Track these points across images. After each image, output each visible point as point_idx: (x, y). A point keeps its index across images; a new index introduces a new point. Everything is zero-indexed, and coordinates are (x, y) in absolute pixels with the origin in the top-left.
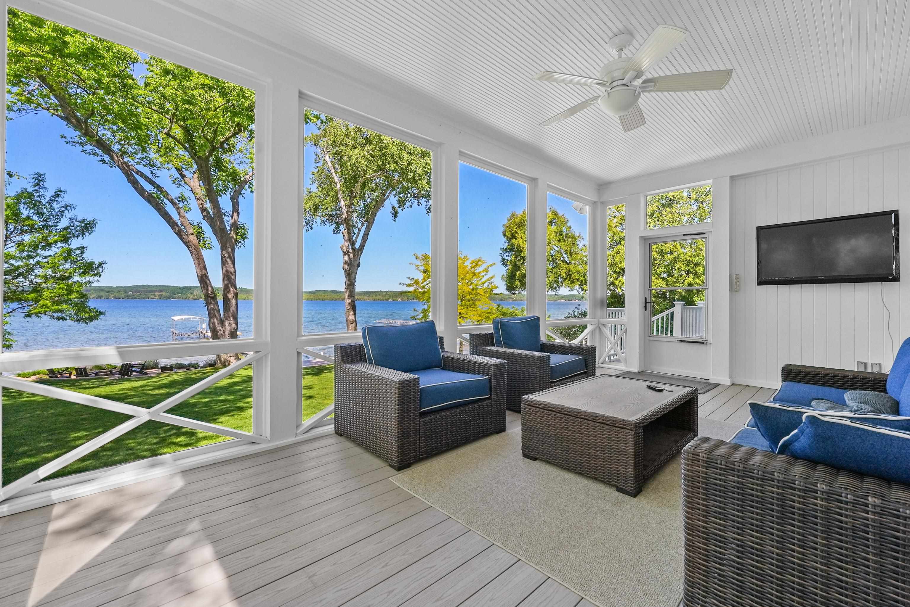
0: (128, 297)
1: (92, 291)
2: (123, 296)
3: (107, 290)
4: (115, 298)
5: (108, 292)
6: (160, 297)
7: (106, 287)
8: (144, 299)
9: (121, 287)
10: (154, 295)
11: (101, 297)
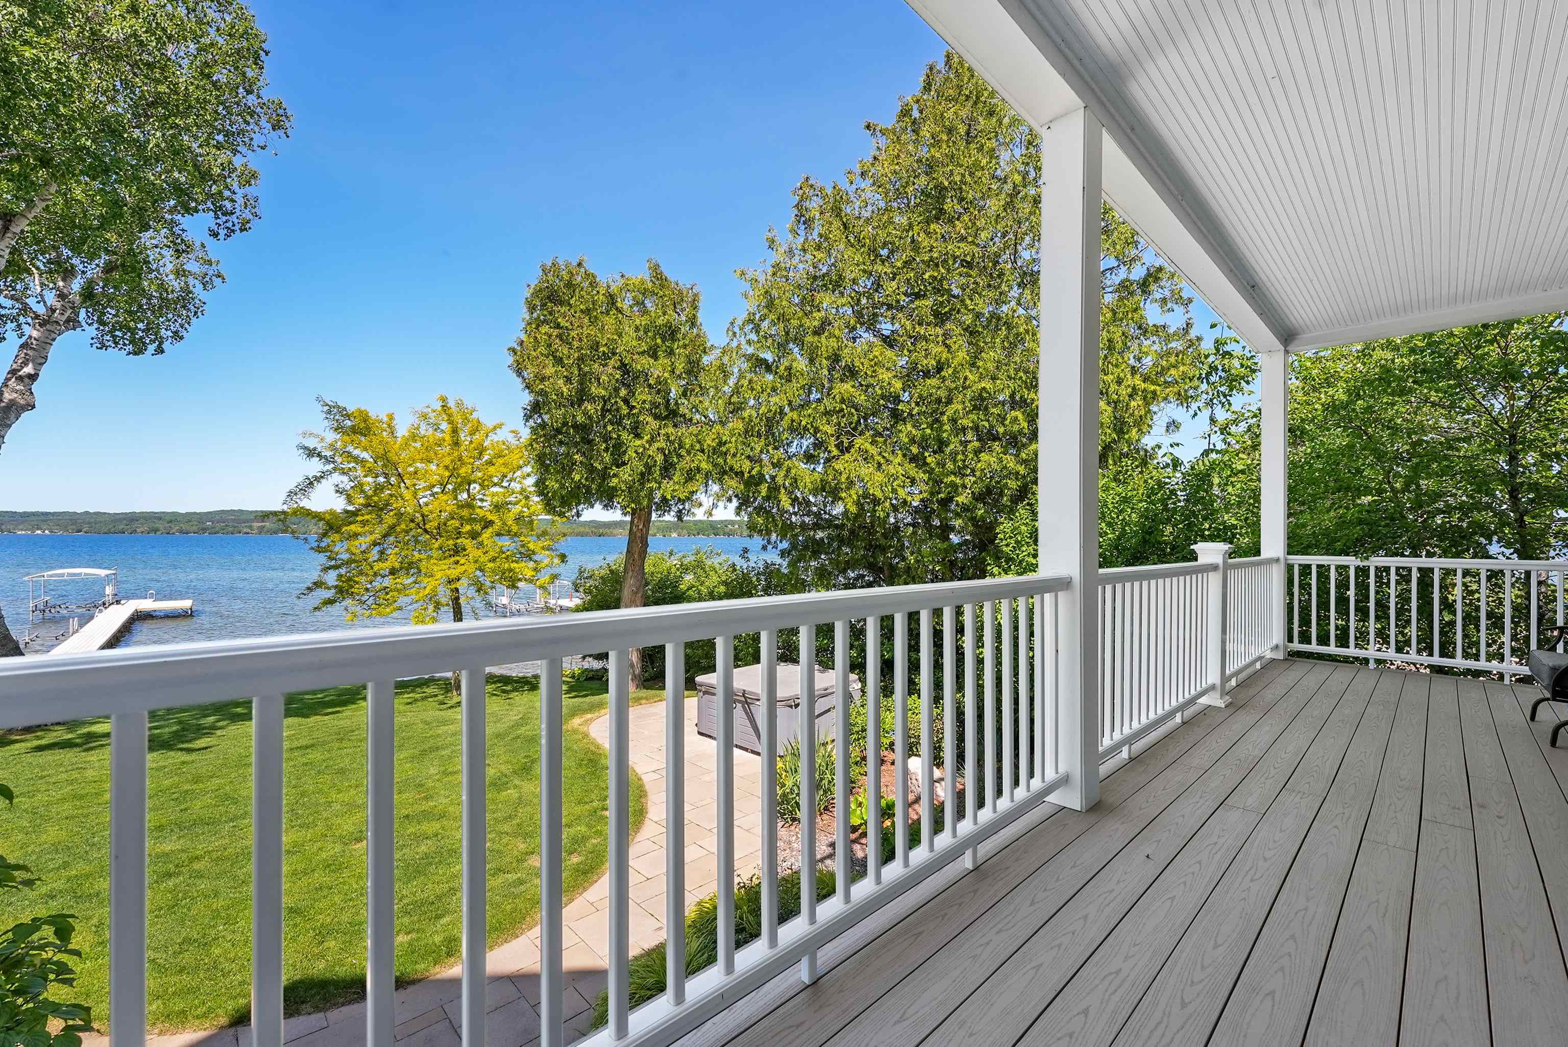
0: (204, 530)
1: (142, 521)
2: (195, 528)
3: (168, 518)
4: (181, 532)
5: (171, 522)
6: (261, 530)
7: (168, 513)
8: (232, 533)
9: (195, 513)
10: (251, 527)
11: (156, 531)
